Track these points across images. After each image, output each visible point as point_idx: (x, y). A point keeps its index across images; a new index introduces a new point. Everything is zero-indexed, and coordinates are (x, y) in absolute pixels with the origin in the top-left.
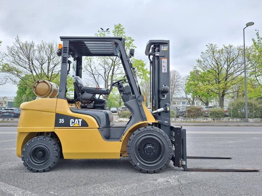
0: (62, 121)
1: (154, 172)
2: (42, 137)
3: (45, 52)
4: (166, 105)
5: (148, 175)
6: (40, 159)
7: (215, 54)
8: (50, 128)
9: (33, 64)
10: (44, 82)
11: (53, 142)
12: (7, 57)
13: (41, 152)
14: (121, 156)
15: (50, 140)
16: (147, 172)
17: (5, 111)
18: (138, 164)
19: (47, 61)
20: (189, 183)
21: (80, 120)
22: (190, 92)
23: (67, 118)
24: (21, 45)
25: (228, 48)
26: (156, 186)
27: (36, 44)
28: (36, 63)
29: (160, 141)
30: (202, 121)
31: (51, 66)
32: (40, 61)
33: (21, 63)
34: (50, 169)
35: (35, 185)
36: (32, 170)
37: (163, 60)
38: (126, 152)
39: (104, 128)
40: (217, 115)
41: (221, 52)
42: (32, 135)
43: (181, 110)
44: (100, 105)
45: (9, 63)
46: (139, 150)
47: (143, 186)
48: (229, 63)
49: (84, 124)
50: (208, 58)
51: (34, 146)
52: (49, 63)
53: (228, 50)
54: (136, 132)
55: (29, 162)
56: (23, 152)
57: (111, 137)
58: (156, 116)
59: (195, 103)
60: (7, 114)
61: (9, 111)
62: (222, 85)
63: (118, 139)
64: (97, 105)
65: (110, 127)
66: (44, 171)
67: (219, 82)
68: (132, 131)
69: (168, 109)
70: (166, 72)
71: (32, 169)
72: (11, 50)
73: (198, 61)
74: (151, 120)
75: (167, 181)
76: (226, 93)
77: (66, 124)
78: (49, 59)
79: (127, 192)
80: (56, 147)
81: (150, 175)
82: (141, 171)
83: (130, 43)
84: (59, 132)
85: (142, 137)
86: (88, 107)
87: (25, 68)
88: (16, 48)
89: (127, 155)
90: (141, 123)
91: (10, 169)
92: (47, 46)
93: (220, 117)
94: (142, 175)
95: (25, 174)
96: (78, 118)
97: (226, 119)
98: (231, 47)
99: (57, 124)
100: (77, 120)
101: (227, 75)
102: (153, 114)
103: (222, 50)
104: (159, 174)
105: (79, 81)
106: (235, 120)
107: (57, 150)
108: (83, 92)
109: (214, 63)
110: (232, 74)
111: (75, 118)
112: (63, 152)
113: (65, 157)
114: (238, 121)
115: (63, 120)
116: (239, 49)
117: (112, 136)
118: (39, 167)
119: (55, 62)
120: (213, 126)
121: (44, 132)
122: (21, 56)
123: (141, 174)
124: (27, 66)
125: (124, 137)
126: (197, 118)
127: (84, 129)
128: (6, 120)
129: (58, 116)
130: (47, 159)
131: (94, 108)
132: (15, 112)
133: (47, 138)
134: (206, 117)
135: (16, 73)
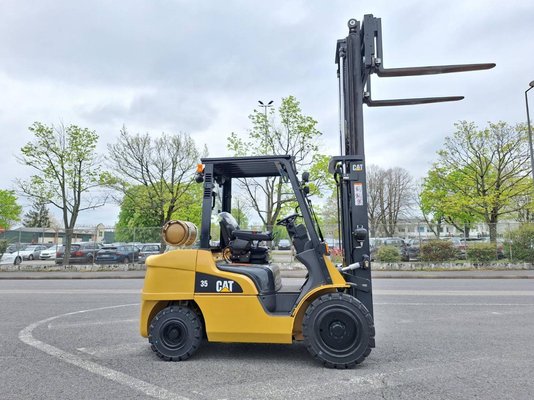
0: (204, 283)
1: (346, 367)
2: (176, 308)
3: (166, 151)
4: (363, 258)
5: (336, 371)
6: (173, 341)
7: (472, 140)
8: (188, 294)
9: (148, 171)
10: (178, 223)
11: (192, 315)
12: (107, 162)
13: (174, 331)
14: (293, 338)
15: (188, 312)
16: (335, 367)
17: (104, 251)
18: (321, 353)
19: (171, 167)
20: (399, 386)
21: (231, 283)
22: (429, 209)
23: (212, 279)
24: (130, 141)
25: (497, 128)
26: (346, 388)
27: (153, 139)
28: (153, 169)
29: (354, 317)
30: (452, 268)
31: (178, 173)
32: (160, 165)
33: (129, 171)
34: (189, 357)
35: (171, 380)
36: (163, 358)
37: (356, 186)
38: (301, 332)
39: (266, 294)
40: (482, 257)
41: (484, 135)
42: (163, 305)
43: (412, 246)
44: (258, 257)
45: (110, 171)
46: (321, 330)
47: (327, 388)
48: (501, 155)
49: (237, 288)
50: (459, 148)
51: (165, 322)
52: (174, 168)
53: (498, 130)
54: (316, 302)
55: (159, 345)
56: (150, 330)
57: (277, 309)
58: (347, 276)
59: (445, 229)
60: (107, 256)
61: (111, 251)
62: (490, 198)
63: (288, 312)
64: (254, 257)
65: (275, 293)
66: (180, 359)
67: (484, 191)
68: (310, 300)
69: (367, 265)
70: (361, 204)
71: (163, 356)
72: (114, 150)
73: (441, 154)
74: (339, 282)
75: (365, 382)
76: (499, 212)
77: (211, 289)
78: (174, 162)
79: (302, 396)
80: (196, 324)
81: (339, 372)
82: (325, 365)
83: (310, 126)
84: (201, 300)
85: (325, 311)
86: (242, 260)
87: (136, 178)
88: (121, 146)
89: (303, 338)
90: (322, 287)
91: (132, 356)
92: (171, 142)
93: (488, 260)
94: (327, 372)
95: (155, 362)
96: (228, 280)
97: (499, 264)
98: (503, 125)
99: (198, 289)
100: (225, 282)
101: (499, 179)
102: (341, 273)
103: (486, 131)
104: (354, 371)
105: (228, 220)
106: (519, 265)
107: (198, 328)
108: (233, 238)
109: (472, 155)
110: (509, 176)
111: (223, 279)
112: (207, 331)
113: (211, 339)
114: (525, 267)
115: (206, 282)
116: (520, 128)
117: (279, 307)
118: (174, 353)
119: (183, 167)
120: (473, 278)
121: (178, 301)
122: (130, 159)
123: (325, 369)
124: (139, 175)
125: (297, 309)
126: (441, 261)
127: (237, 297)
128: (106, 267)
129: (200, 276)
130: (185, 341)
131: (251, 261)
132: (119, 252)
133: (184, 309)
134: (461, 259)
135: (121, 187)
